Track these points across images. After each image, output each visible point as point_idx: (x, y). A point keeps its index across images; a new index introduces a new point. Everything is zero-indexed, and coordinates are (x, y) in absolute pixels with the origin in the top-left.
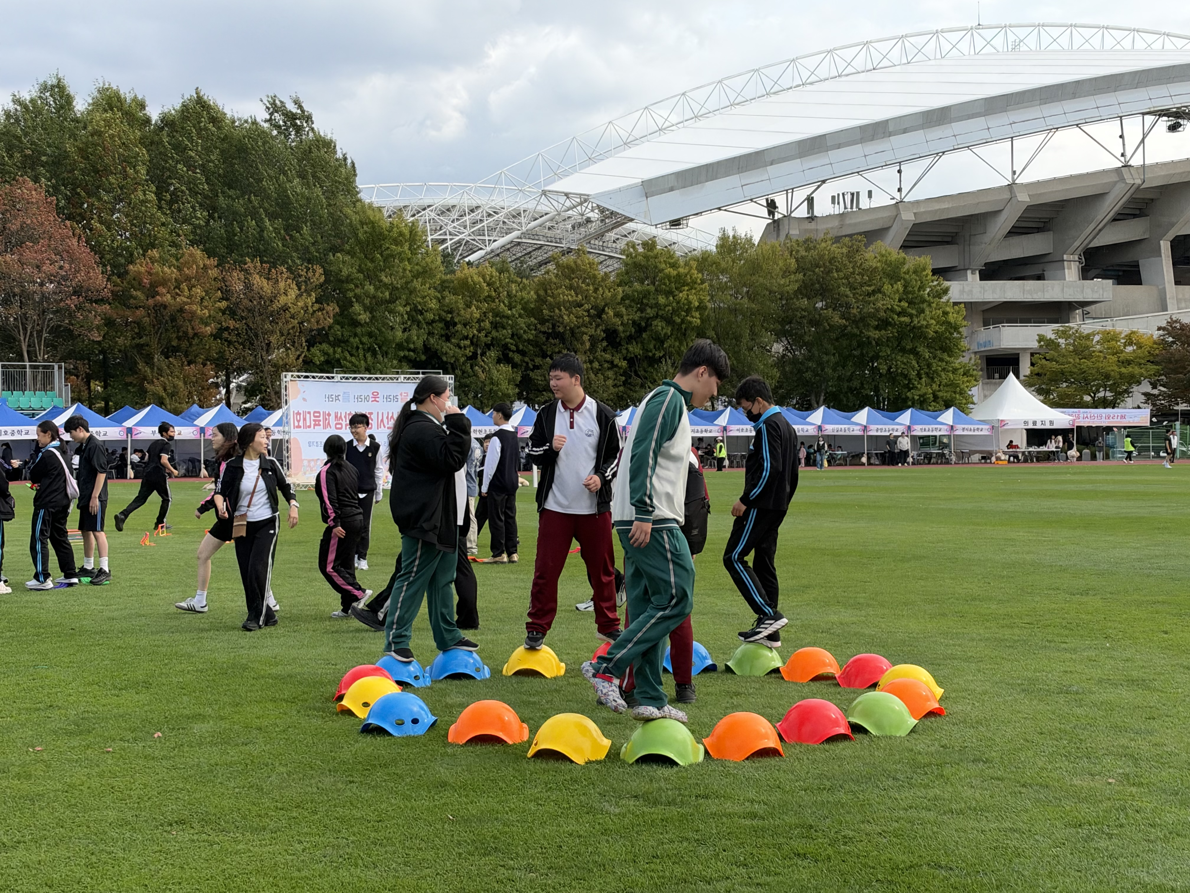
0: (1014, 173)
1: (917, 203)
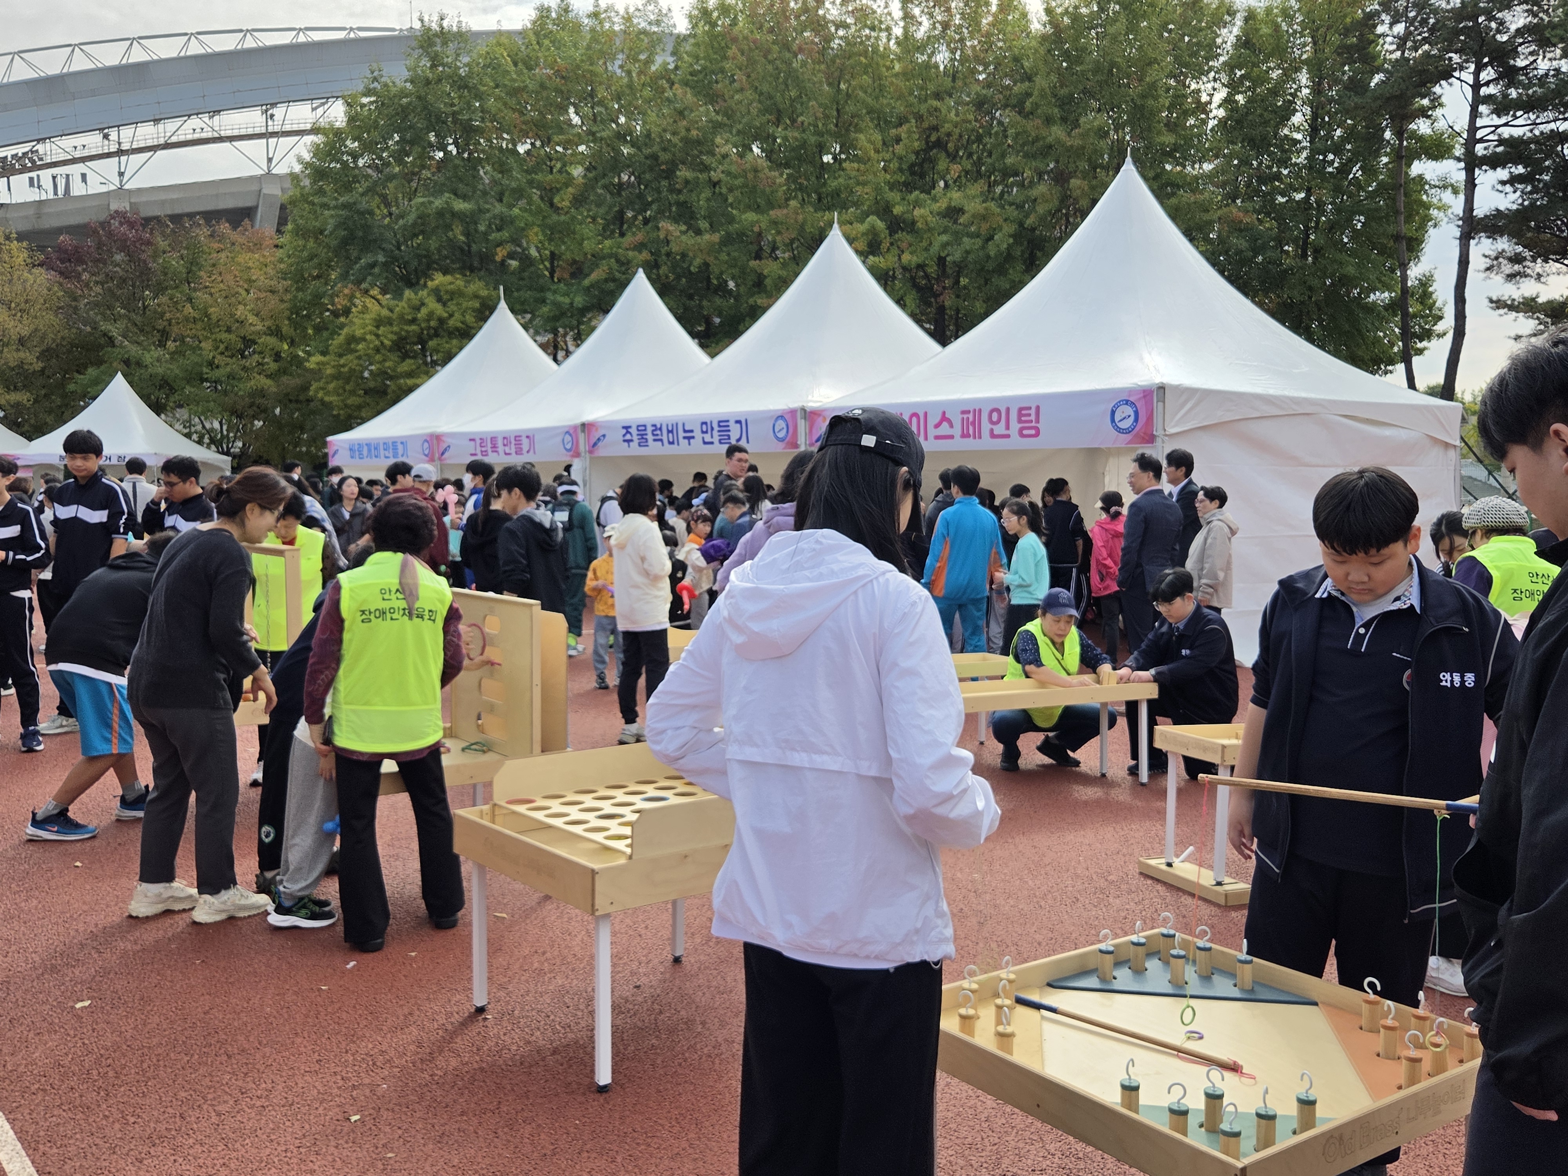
0: (270, 160)
1: (139, 190)
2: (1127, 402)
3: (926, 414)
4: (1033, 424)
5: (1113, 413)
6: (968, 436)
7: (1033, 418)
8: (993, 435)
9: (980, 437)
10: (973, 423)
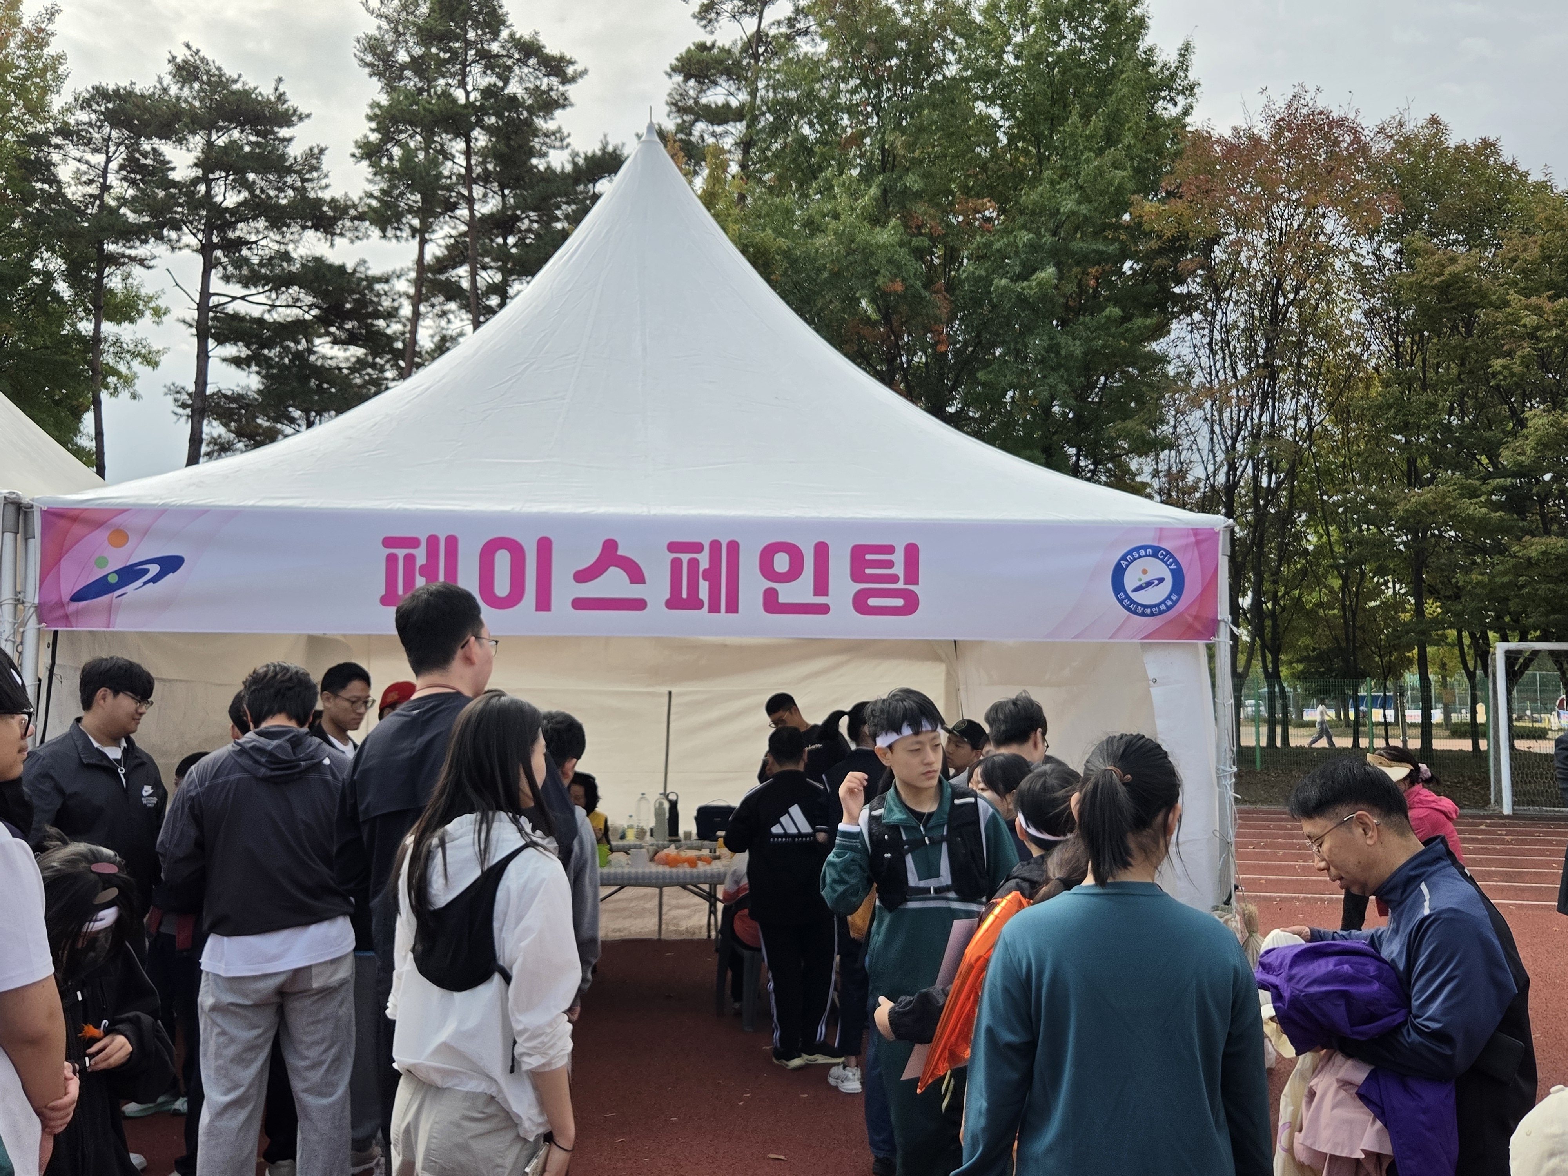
2: (1155, 552)
3: (545, 546)
4: (901, 585)
5: (1119, 573)
6: (694, 603)
7: (899, 569)
8: (772, 603)
9: (732, 607)
10: (712, 575)
